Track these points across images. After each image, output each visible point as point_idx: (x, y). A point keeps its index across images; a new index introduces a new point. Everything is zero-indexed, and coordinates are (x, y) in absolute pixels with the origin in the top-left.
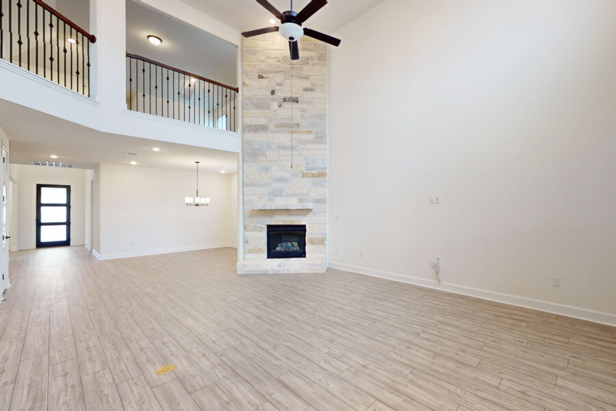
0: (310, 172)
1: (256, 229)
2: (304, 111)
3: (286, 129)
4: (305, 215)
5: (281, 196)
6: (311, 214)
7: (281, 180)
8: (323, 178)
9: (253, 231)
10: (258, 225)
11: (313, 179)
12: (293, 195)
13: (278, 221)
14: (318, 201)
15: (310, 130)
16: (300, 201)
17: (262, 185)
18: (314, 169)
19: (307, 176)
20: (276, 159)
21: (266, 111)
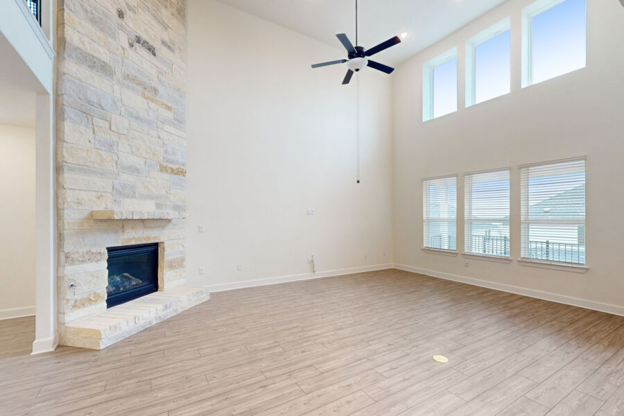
0: (170, 165)
1: (91, 257)
2: (162, 74)
3: (140, 88)
4: (163, 227)
5: (133, 197)
6: (170, 226)
7: (133, 170)
8: (182, 177)
9: (83, 262)
10: (94, 250)
11: (171, 175)
12: (150, 197)
13: (130, 240)
14: (177, 208)
15: (169, 105)
16: (158, 206)
17: (102, 174)
18: (173, 162)
19: (166, 171)
20: (125, 132)
21: (110, 40)
